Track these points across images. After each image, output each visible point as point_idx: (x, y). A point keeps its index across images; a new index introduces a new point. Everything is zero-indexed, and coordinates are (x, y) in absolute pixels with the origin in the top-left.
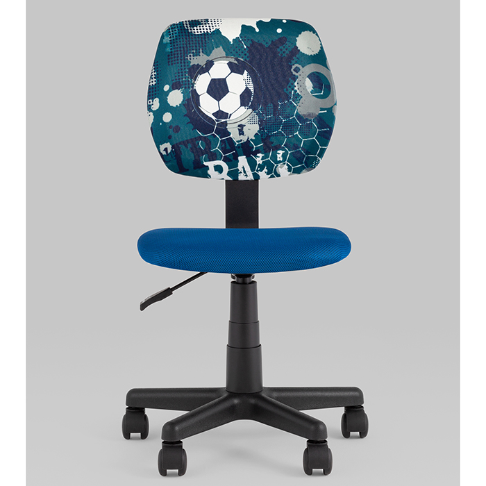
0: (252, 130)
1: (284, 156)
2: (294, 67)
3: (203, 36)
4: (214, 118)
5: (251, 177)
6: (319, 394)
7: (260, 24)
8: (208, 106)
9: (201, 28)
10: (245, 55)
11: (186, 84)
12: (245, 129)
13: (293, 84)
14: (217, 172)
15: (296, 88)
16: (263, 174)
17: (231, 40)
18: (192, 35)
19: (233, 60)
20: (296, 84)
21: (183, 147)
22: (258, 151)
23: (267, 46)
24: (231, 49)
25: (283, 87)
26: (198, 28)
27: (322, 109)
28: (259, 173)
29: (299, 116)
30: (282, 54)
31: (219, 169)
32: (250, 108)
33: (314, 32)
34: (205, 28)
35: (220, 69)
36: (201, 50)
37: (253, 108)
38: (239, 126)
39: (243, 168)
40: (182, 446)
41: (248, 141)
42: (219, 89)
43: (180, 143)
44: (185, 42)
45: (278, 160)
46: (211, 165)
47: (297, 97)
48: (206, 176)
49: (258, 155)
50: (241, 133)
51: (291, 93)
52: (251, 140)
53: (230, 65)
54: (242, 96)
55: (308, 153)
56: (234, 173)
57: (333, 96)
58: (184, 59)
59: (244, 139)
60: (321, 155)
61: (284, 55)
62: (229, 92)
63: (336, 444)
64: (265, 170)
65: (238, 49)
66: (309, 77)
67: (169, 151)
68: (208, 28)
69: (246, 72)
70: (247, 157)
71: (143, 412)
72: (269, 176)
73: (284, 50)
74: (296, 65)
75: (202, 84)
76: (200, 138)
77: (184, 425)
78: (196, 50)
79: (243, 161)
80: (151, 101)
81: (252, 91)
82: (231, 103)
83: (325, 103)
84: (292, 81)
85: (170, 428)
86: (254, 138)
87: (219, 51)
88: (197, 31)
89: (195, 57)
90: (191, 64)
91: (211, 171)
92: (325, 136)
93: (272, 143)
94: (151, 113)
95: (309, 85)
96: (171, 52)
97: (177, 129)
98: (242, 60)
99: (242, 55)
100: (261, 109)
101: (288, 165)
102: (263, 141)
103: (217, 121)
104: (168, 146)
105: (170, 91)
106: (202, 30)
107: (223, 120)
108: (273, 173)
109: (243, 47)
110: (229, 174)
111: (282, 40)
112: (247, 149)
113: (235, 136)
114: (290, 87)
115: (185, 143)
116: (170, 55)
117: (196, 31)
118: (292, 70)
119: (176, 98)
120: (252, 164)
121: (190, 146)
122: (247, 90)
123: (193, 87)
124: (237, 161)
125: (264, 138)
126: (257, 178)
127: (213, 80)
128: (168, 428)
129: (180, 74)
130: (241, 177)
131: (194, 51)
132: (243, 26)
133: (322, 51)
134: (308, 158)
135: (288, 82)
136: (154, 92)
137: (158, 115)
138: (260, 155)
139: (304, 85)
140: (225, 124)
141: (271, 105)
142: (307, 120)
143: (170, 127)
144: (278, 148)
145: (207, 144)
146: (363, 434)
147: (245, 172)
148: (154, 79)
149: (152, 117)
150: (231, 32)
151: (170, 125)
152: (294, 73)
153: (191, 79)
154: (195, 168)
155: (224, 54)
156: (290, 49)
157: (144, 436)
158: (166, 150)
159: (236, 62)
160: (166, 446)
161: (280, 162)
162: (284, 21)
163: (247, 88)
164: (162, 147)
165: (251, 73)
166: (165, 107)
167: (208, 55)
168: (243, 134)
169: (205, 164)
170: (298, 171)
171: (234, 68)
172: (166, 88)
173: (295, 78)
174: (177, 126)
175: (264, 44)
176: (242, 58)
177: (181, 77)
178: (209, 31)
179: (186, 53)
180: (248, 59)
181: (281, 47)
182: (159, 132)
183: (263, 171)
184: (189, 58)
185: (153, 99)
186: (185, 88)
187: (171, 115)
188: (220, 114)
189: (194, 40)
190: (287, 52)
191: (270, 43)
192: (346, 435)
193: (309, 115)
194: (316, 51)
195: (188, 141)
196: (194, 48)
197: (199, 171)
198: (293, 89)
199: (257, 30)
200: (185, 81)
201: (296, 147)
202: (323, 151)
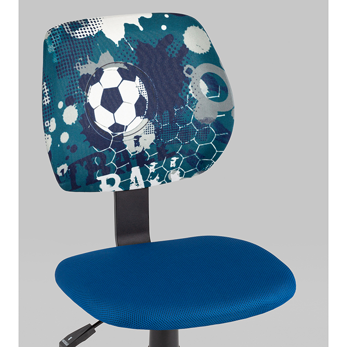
0: (148, 140)
1: (177, 163)
2: (185, 68)
3: (87, 40)
4: (110, 132)
5: (142, 185)
7: (142, 20)
8: (104, 119)
9: (83, 31)
10: (134, 58)
11: (78, 98)
12: (141, 140)
13: (187, 87)
14: (109, 185)
15: (191, 92)
16: (154, 183)
17: (116, 43)
18: (75, 40)
19: (122, 66)
20: (190, 87)
21: (78, 165)
22: (152, 160)
23: (154, 46)
24: (118, 52)
25: (177, 93)
26: (80, 31)
27: (220, 113)
28: (151, 181)
29: (195, 121)
30: (171, 55)
31: (111, 182)
32: (145, 118)
33: (201, 27)
34: (87, 30)
35: (111, 77)
36: (88, 57)
37: (149, 117)
38: (135, 137)
39: (136, 178)
41: (143, 151)
42: (112, 100)
43: (76, 163)
44: (70, 50)
45: (171, 166)
46: (103, 179)
47: (193, 101)
48: (98, 189)
49: (151, 164)
50: (137, 144)
51: (186, 97)
52: (147, 150)
53: (120, 71)
54: (137, 106)
55: (202, 157)
56: (125, 185)
57: (231, 99)
58: (73, 70)
59: (139, 149)
60: (215, 159)
61: (174, 55)
62: (122, 102)
64: (157, 177)
65: (125, 52)
66: (204, 78)
67: (65, 172)
68: (90, 30)
69: (137, 78)
70: (140, 168)
72: (161, 182)
73: (172, 50)
74: (188, 66)
75: (95, 95)
76: (96, 154)
78: (83, 57)
79: (136, 171)
80: (48, 122)
81: (147, 98)
82: (126, 114)
83: (223, 106)
84: (185, 84)
86: (149, 148)
87: (106, 57)
88: (80, 34)
89: (83, 66)
90: (81, 75)
91: (104, 186)
92: (223, 141)
93: (167, 151)
94: (49, 136)
95: (204, 87)
96: (59, 63)
97: (74, 149)
98: (132, 64)
99: (131, 59)
100: (157, 118)
101: (180, 170)
102: (158, 150)
103: (113, 135)
104: (65, 167)
105: (64, 108)
106: (85, 34)
107: (119, 134)
108: (164, 178)
109: (130, 49)
110: (120, 186)
111: (168, 39)
112: (141, 160)
113: (131, 148)
114: (184, 91)
115: (80, 162)
116: (58, 67)
117: (78, 35)
118: (184, 72)
119: (71, 115)
120: (145, 173)
121: (85, 163)
122: (141, 98)
123: (86, 101)
124: (129, 171)
125: (159, 146)
126: (147, 185)
127: (106, 91)
129: (72, 87)
130: (133, 187)
131: (81, 59)
132: (126, 25)
133: (212, 49)
134: (202, 162)
135: (181, 86)
136: (49, 112)
137: (56, 136)
138: (154, 164)
139: (199, 88)
140: (122, 136)
141: (166, 113)
142: (205, 125)
143: (68, 147)
144: (173, 154)
145: (102, 159)
147: (136, 182)
148: (48, 97)
149: (50, 139)
150: (115, 34)
151: (66, 146)
152: (187, 75)
153: (83, 91)
154: (87, 184)
155: (112, 59)
156: (178, 48)
158: (62, 171)
159: (126, 68)
161: (173, 168)
162: (167, 16)
163: (141, 96)
164: (59, 169)
165: (144, 80)
166: (62, 127)
167: (96, 62)
168: (139, 145)
169: (98, 178)
170: (189, 175)
171: (126, 75)
172: (61, 105)
173: (188, 81)
174: (74, 145)
175: (151, 44)
176: (132, 62)
177: (72, 90)
178: (91, 33)
179: (73, 63)
180: (137, 63)
181: (169, 47)
182: (56, 155)
183: (155, 179)
184: (77, 67)
185: (49, 119)
186: (79, 102)
187: (68, 137)
188: (117, 127)
189: (78, 45)
190: (176, 52)
191: (157, 43)
193: (207, 119)
194: (206, 49)
195: (84, 159)
196: (81, 55)
197: (91, 186)
198: (188, 93)
199: (141, 29)
200: (78, 95)
201: (192, 152)
202: (219, 155)
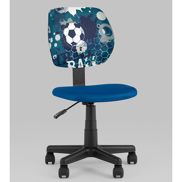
0: (85, 49)
1: (95, 58)
2: (97, 25)
3: (63, 14)
4: (71, 45)
5: (82, 67)
6: (119, 148)
7: (82, 9)
8: (69, 40)
9: (62, 11)
10: (80, 21)
11: (60, 32)
12: (82, 49)
13: (98, 31)
14: (71, 65)
15: (99, 33)
16: (87, 65)
17: (73, 15)
18: (59, 14)
19: (75, 23)
20: (99, 31)
21: (60, 56)
22: (86, 57)
23: (86, 17)
24: (74, 18)
25: (94, 33)
26: (61, 11)
27: (109, 40)
28: (86, 65)
29: (101, 43)
30: (92, 20)
31: (72, 64)
32: (84, 41)
33: (102, 12)
35: (72, 26)
36: (64, 19)
37: (85, 40)
38: (80, 47)
39: (80, 63)
40: (67, 167)
41: (83, 53)
42: (72, 34)
43: (60, 55)
44: (57, 16)
45: (93, 59)
46: (69, 62)
47: (100, 36)
48: (67, 67)
49: (86, 58)
50: (81, 50)
51: (98, 34)
52: (84, 52)
53: (75, 24)
55: (103, 56)
56: (77, 66)
57: (113, 35)
58: (59, 23)
59: (82, 52)
60: (108, 57)
61: (93, 20)
62: (76, 35)
63: (125, 167)
64: (88, 64)
65: (76, 18)
66: (103, 28)
67: (56, 58)
68: (64, 11)
69: (81, 27)
70: (82, 59)
71: (53, 154)
72: (89, 66)
73: (93, 19)
74: (98, 24)
75: (66, 32)
76: (67, 52)
77: (68, 159)
78: (62, 19)
79: (80, 60)
80: (50, 39)
81: (84, 34)
82: (77, 39)
83: (111, 38)
84: (97, 30)
85: (63, 160)
86: (85, 52)
87: (70, 20)
88: (61, 12)
89: (62, 22)
90: (61, 25)
91: (69, 65)
92: (111, 50)
93: (91, 53)
94: (50, 44)
95: (104, 31)
96: (54, 20)
97: (59, 49)
98: (79, 23)
99: (78, 21)
100: (88, 41)
101: (96, 61)
102: (88, 53)
103: (73, 46)
104: (56, 56)
105: (55, 35)
106: (62, 12)
107: (75, 46)
108: (90, 64)
109: (78, 18)
110: (75, 66)
111: (91, 15)
112: (82, 56)
113: (79, 51)
114: (97, 32)
115: (61, 55)
116: (53, 21)
117: (60, 12)
118: (97, 26)
119: (58, 38)
120: (83, 61)
121: (63, 55)
122: (82, 34)
123: (63, 33)
124: (78, 60)
125: (88, 51)
126: (84, 66)
127: (70, 31)
128: (62, 160)
129: (58, 28)
130: (79, 67)
131: (61, 20)
132: (76, 10)
133: (106, 19)
134: (103, 59)
135: (96, 30)
136: (50, 36)
137: (53, 44)
138: (87, 58)
139: (102, 32)
140: (75, 47)
141: (91, 39)
142: (104, 44)
143: (57, 49)
144: (93, 55)
145: (69, 55)
146: (135, 162)
147: (81, 65)
148: (50, 31)
149: (51, 45)
150: (73, 12)
151: (56, 48)
152: (98, 27)
153: (62, 30)
154: (63, 64)
155: (72, 21)
156: (95, 18)
157: (53, 163)
158: (55, 57)
159: (77, 24)
160: (61, 167)
161: (93, 60)
162: (91, 8)
163: (82, 33)
164: (54, 56)
165: (83, 28)
166: (55, 41)
167: (67, 21)
168: (81, 51)
169: (67, 62)
170: (99, 64)
171: (77, 26)
172: (54, 34)
173: (98, 29)
174: (59, 48)
175: (85, 16)
176: (79, 22)
177: (58, 30)
178: (65, 12)
179: (59, 21)
180: (81, 22)
181: (92, 18)
182: (53, 51)
183: (87, 64)
184: (60, 22)
185: (50, 38)
186: (61, 34)
187: (57, 44)
188: (74, 43)
189: (60, 15)
190: (94, 19)
191: (87, 16)
192: (129, 163)
193: (105, 42)
194: (105, 19)
195: (62, 54)
196: (61, 18)
197: (65, 65)
198: (98, 33)
199: (82, 11)
200: (60, 31)
201: (100, 54)
202: (109, 55)
